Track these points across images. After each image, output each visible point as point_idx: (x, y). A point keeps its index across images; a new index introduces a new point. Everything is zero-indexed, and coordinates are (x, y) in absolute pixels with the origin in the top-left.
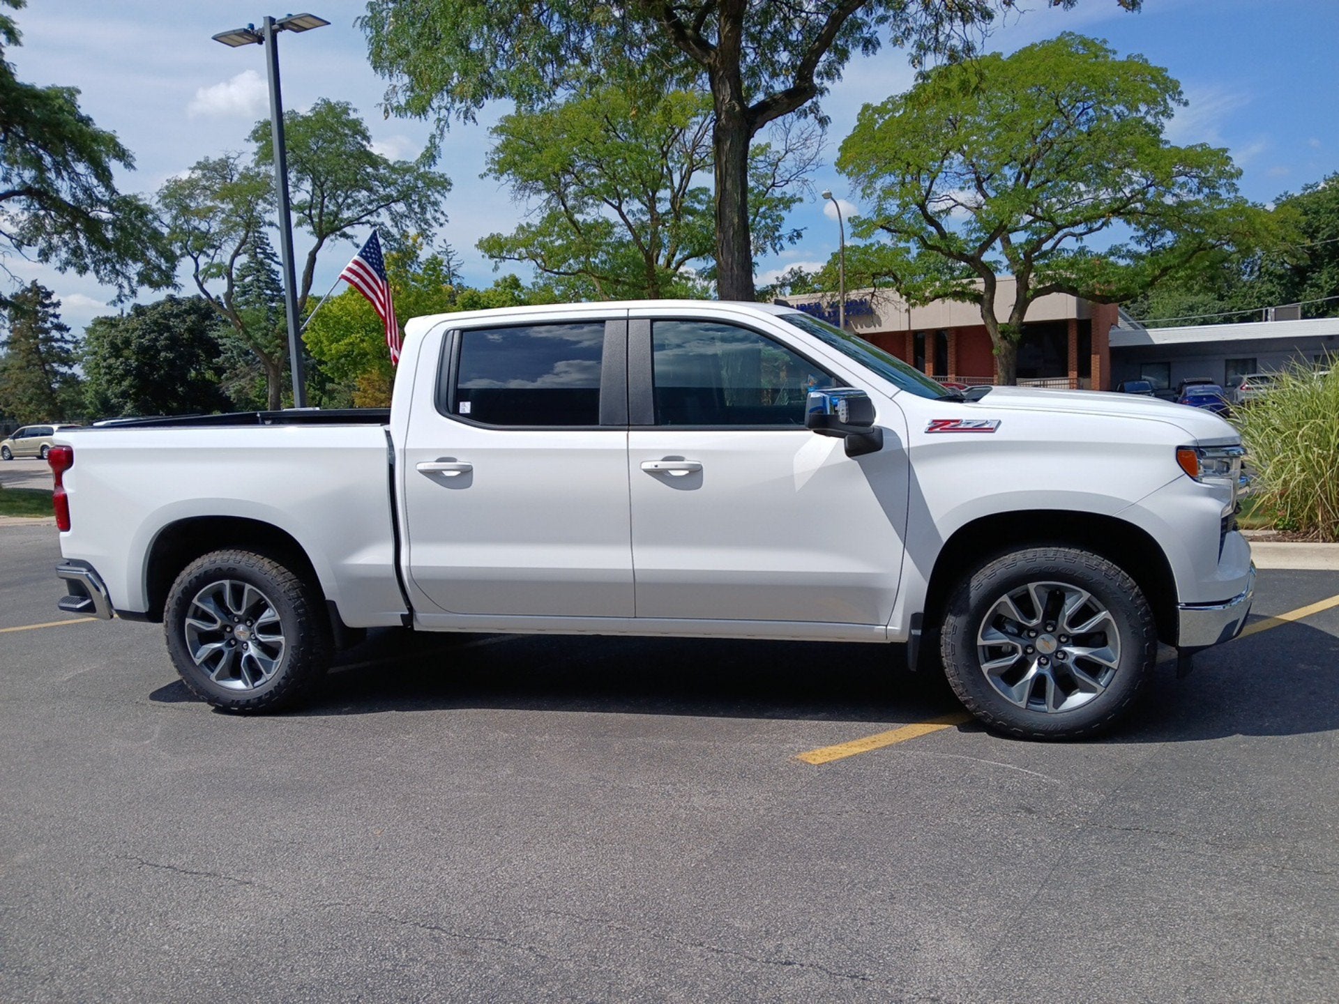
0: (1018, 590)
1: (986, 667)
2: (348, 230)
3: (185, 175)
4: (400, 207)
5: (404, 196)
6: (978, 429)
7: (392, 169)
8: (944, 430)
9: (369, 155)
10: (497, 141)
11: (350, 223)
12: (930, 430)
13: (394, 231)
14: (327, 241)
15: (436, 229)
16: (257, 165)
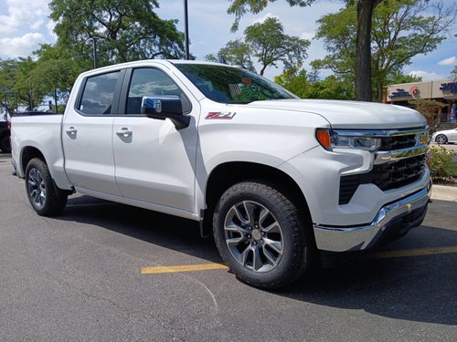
0: (239, 204)
1: (228, 241)
2: (274, 62)
3: (225, 47)
4: (292, 53)
5: (294, 49)
6: (226, 117)
7: (290, 40)
8: (213, 118)
9: (282, 36)
10: (319, 25)
11: (275, 59)
12: (207, 118)
13: (289, 61)
14: (268, 66)
15: (304, 60)
16: (246, 41)
